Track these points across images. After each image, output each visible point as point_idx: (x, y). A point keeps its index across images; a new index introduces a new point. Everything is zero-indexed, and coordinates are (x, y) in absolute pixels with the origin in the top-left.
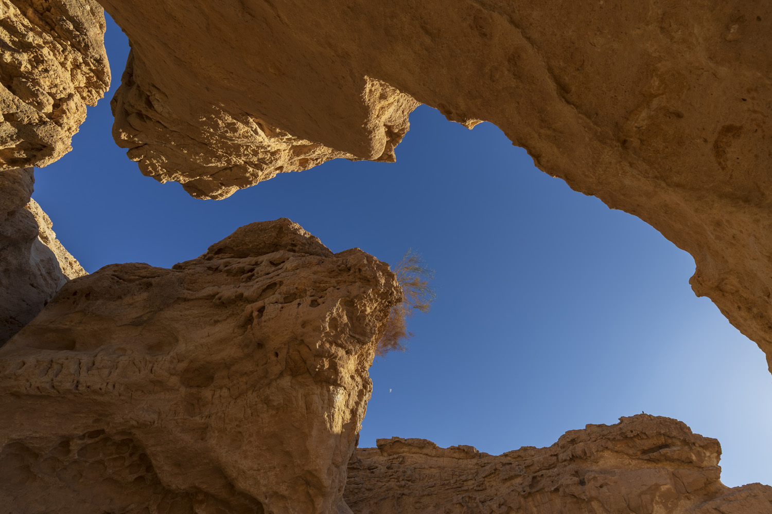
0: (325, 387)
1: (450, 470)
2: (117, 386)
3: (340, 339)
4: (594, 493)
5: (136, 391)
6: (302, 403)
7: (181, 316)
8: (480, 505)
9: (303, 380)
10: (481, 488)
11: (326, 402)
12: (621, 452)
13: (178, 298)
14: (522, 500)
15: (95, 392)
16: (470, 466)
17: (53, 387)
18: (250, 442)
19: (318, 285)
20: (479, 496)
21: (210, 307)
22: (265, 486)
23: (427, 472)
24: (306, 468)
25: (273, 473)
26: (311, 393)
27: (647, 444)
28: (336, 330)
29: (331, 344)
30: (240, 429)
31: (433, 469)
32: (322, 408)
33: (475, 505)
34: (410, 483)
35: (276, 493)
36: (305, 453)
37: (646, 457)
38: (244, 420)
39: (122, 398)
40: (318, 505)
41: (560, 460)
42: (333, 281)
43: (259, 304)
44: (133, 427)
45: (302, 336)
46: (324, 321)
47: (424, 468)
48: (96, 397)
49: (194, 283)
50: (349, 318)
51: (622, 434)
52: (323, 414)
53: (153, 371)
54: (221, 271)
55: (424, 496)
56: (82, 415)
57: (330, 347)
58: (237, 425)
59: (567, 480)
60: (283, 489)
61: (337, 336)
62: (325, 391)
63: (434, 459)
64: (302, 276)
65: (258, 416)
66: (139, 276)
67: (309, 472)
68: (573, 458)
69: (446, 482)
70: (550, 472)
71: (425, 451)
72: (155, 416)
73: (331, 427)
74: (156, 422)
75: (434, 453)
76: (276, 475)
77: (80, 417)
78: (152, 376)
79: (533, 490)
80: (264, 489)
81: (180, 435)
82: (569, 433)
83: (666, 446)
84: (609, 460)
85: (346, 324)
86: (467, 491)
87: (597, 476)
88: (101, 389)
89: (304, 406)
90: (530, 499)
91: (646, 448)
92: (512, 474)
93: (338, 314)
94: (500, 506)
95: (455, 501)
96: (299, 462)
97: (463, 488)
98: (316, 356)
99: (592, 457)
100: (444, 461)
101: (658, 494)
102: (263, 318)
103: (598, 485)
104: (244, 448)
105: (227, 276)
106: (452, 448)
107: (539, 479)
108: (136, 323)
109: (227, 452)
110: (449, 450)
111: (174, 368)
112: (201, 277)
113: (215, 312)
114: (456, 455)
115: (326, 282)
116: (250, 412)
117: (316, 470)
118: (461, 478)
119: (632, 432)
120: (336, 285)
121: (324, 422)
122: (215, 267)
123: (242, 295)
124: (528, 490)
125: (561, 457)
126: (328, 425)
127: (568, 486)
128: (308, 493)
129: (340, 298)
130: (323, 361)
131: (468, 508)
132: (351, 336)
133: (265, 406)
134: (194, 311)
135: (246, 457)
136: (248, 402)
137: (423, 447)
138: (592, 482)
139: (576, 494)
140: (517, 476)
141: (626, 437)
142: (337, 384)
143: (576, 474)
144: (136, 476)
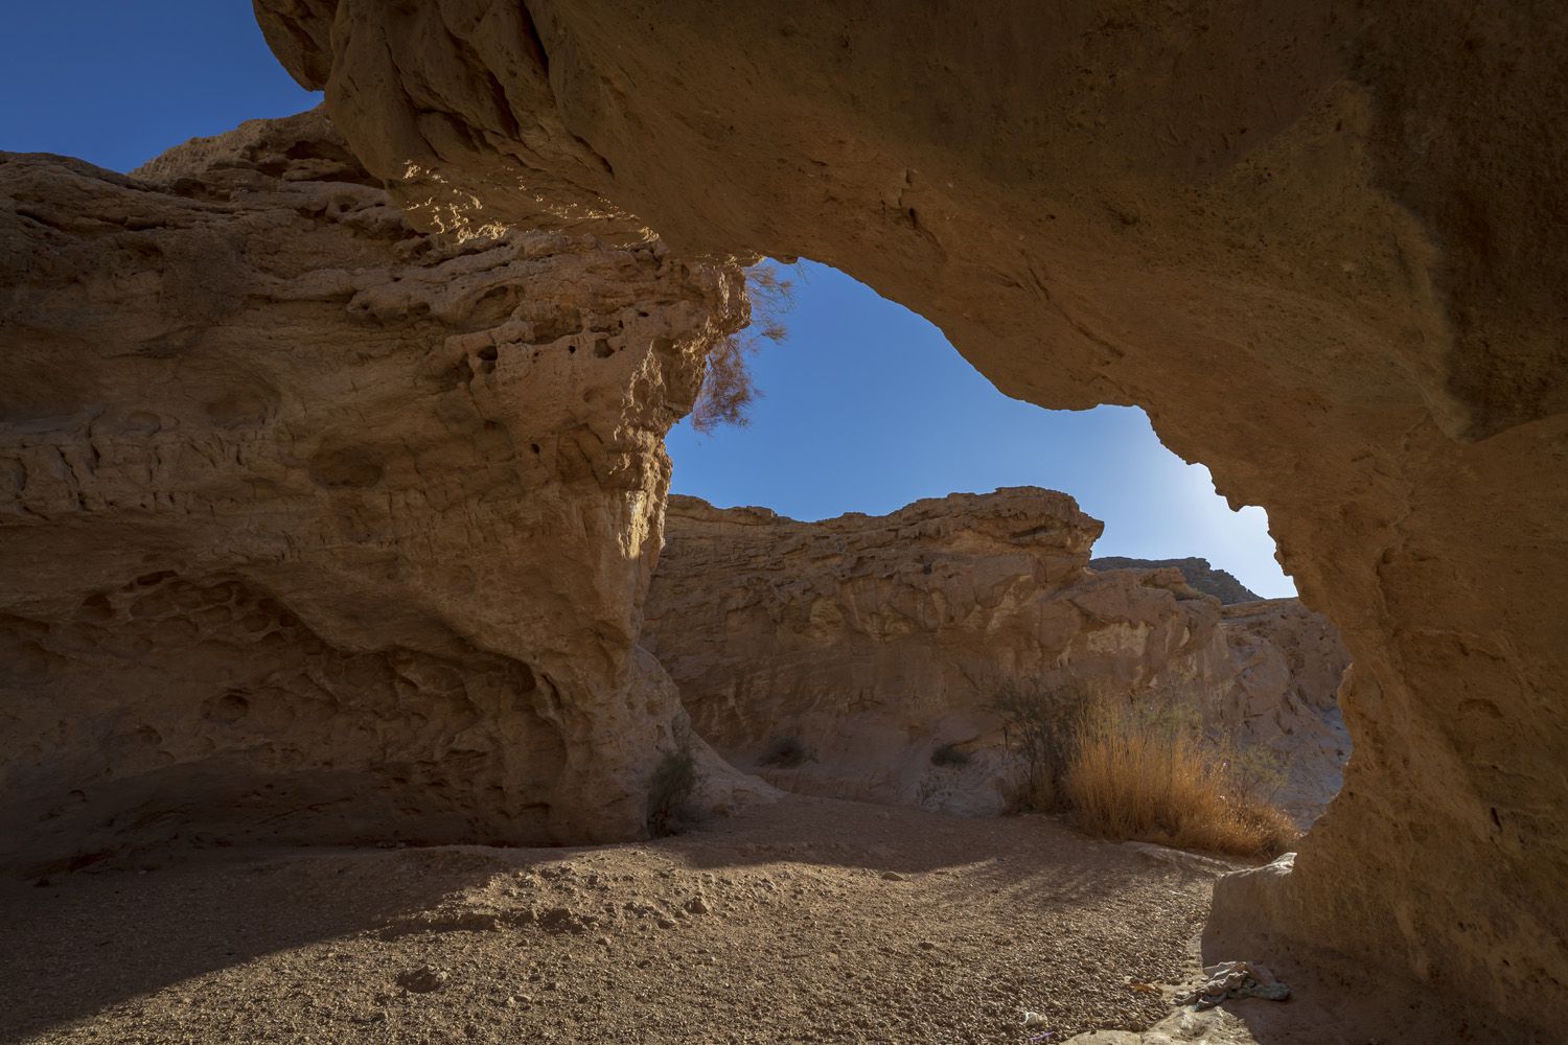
0: (618, 495)
1: (730, 541)
2: (177, 497)
3: (651, 419)
4: (938, 584)
5: (218, 500)
6: (578, 521)
7: (270, 338)
8: (776, 589)
9: (582, 487)
10: (777, 566)
11: (618, 517)
12: (987, 533)
13: (251, 296)
14: (837, 586)
15: (131, 511)
16: (760, 536)
17: (26, 509)
18: (491, 583)
19: (600, 300)
20: (774, 579)
21: (340, 322)
22: (531, 643)
23: (694, 544)
24: (597, 617)
25: (540, 625)
26: (594, 505)
27: (1023, 526)
28: (644, 402)
29: (636, 428)
30: (464, 562)
31: (703, 540)
32: (613, 525)
33: (765, 588)
34: (666, 560)
35: (550, 651)
36: (594, 596)
37: (1014, 541)
38: (469, 547)
39: (196, 516)
40: (619, 660)
41: (900, 537)
42: (629, 289)
43: (480, 339)
44: (241, 565)
45: (585, 418)
46: (626, 388)
47: (689, 538)
48: (137, 520)
49: (276, 253)
50: (666, 375)
51: (997, 511)
52: (616, 536)
53: (244, 461)
54: (334, 221)
55: (688, 577)
56: (114, 552)
57: (635, 435)
58: (457, 556)
59: (908, 567)
60: (560, 644)
61: (646, 414)
62: (617, 502)
63: (704, 524)
64: (567, 276)
65: (499, 542)
66: (102, 218)
67: (604, 623)
68: (921, 536)
69: (723, 558)
70: (882, 553)
71: (691, 513)
72: (284, 546)
73: (627, 552)
74: (288, 555)
75: (705, 515)
76: (546, 628)
77: (113, 555)
78: (244, 470)
79: (856, 575)
80: (531, 648)
81: (345, 573)
82: (921, 502)
83: (1043, 528)
84: (967, 541)
85: (660, 388)
86: (754, 569)
87: (948, 563)
88: (143, 505)
89: (581, 524)
90: (849, 585)
91: (1017, 531)
92: (828, 552)
93: (650, 373)
94: (805, 592)
95: (736, 584)
96: (583, 608)
97: (748, 567)
98: (610, 451)
99: (946, 538)
100: (722, 528)
101: (1014, 585)
102: (498, 375)
103: (946, 575)
104: (481, 591)
105: (355, 235)
106: (737, 511)
107: (865, 560)
108: (155, 352)
109: (449, 599)
110: (730, 513)
111: (291, 455)
112: (289, 238)
113: (354, 335)
114: (742, 520)
115: (616, 294)
116: (480, 535)
117: (615, 620)
118: (747, 552)
119: (1009, 510)
120: (634, 298)
121: (617, 548)
122: (318, 209)
123: (426, 307)
124: (848, 574)
125: (902, 532)
126: (623, 552)
127: (907, 574)
128: (600, 646)
129: (652, 337)
130: (622, 457)
131: (756, 592)
132: (665, 407)
133: (510, 526)
134: (299, 329)
135: (489, 606)
136: (473, 517)
137: (687, 508)
138: (940, 571)
139: (915, 585)
140: (834, 555)
141: (1000, 516)
142: (637, 488)
143: (921, 559)
144: (263, 634)
